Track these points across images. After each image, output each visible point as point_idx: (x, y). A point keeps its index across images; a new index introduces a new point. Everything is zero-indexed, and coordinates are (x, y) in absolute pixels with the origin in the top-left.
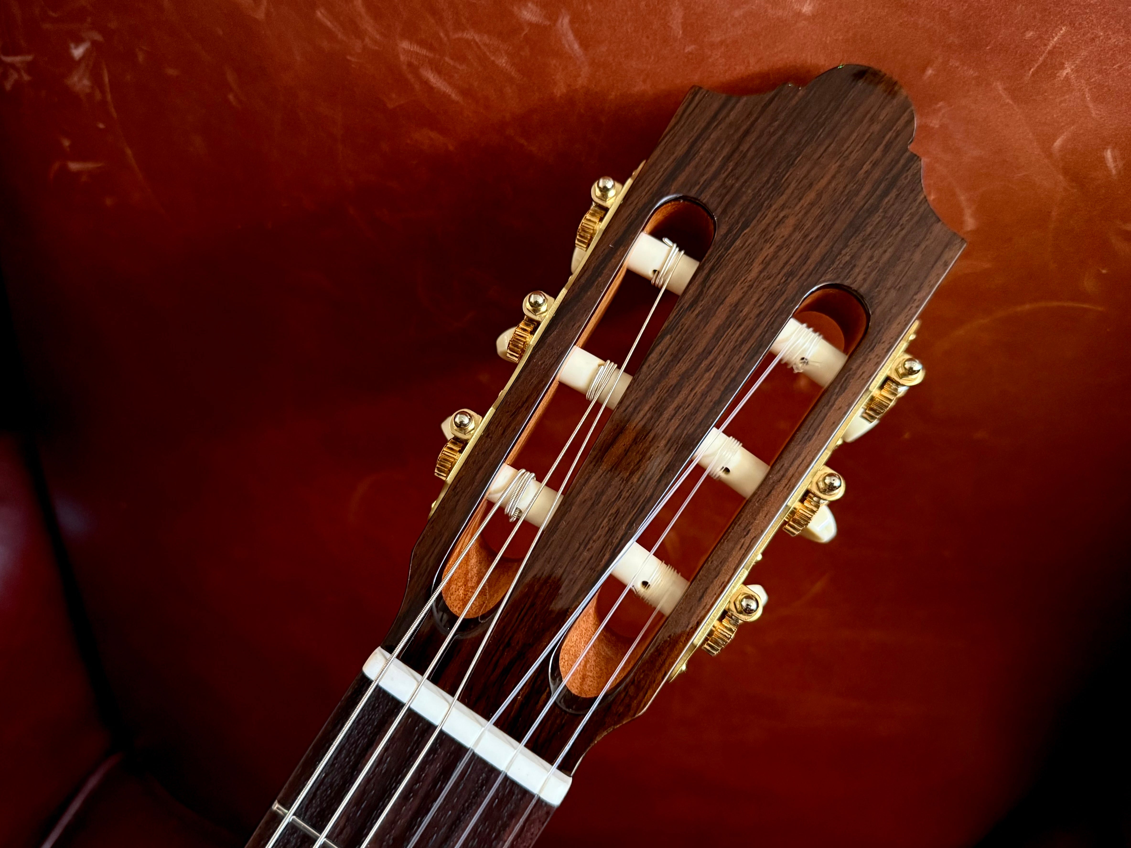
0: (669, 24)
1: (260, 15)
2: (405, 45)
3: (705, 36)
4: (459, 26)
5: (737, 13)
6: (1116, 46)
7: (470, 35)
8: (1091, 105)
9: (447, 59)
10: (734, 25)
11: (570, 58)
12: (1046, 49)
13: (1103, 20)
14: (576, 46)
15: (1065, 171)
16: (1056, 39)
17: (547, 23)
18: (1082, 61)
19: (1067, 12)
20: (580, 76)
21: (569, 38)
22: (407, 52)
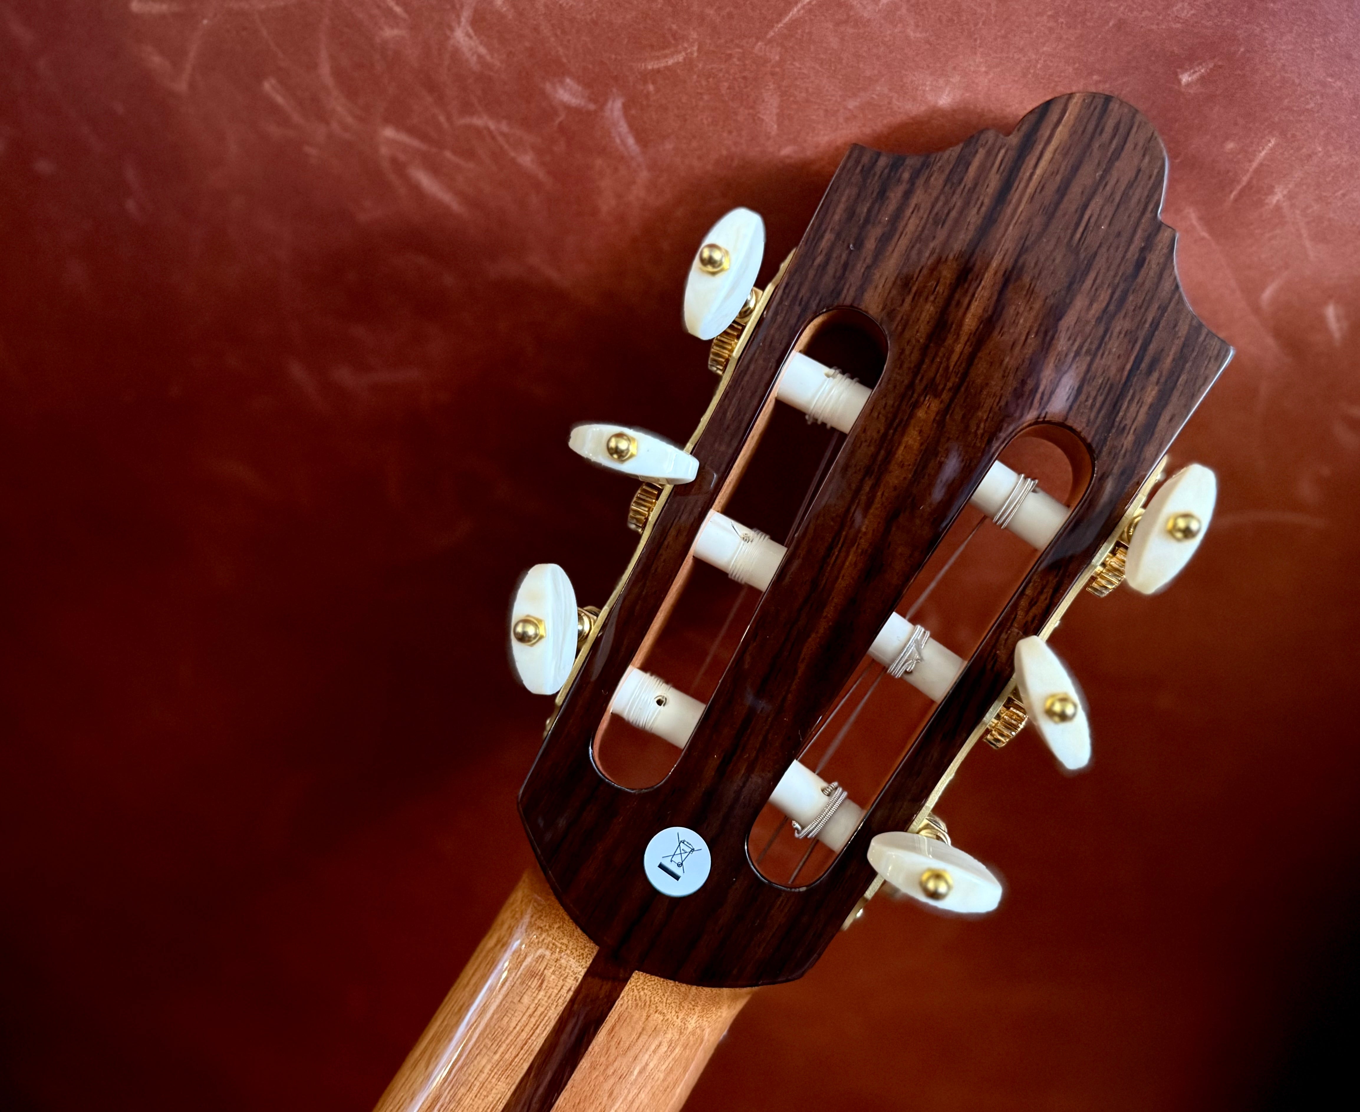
0: (759, 115)
1: (182, 86)
2: (389, 132)
3: (808, 134)
4: (467, 108)
5: (852, 104)
6: (1338, 166)
7: (481, 121)
8: (1308, 244)
9: (448, 154)
10: (847, 120)
11: (622, 157)
12: (1250, 166)
13: (1322, 133)
14: (631, 141)
15: (1278, 333)
16: (1263, 153)
17: (592, 107)
18: (1296, 186)
19: (1276, 119)
20: (634, 182)
21: (621, 129)
22: (392, 143)
